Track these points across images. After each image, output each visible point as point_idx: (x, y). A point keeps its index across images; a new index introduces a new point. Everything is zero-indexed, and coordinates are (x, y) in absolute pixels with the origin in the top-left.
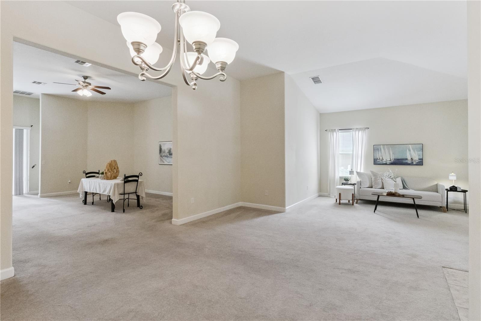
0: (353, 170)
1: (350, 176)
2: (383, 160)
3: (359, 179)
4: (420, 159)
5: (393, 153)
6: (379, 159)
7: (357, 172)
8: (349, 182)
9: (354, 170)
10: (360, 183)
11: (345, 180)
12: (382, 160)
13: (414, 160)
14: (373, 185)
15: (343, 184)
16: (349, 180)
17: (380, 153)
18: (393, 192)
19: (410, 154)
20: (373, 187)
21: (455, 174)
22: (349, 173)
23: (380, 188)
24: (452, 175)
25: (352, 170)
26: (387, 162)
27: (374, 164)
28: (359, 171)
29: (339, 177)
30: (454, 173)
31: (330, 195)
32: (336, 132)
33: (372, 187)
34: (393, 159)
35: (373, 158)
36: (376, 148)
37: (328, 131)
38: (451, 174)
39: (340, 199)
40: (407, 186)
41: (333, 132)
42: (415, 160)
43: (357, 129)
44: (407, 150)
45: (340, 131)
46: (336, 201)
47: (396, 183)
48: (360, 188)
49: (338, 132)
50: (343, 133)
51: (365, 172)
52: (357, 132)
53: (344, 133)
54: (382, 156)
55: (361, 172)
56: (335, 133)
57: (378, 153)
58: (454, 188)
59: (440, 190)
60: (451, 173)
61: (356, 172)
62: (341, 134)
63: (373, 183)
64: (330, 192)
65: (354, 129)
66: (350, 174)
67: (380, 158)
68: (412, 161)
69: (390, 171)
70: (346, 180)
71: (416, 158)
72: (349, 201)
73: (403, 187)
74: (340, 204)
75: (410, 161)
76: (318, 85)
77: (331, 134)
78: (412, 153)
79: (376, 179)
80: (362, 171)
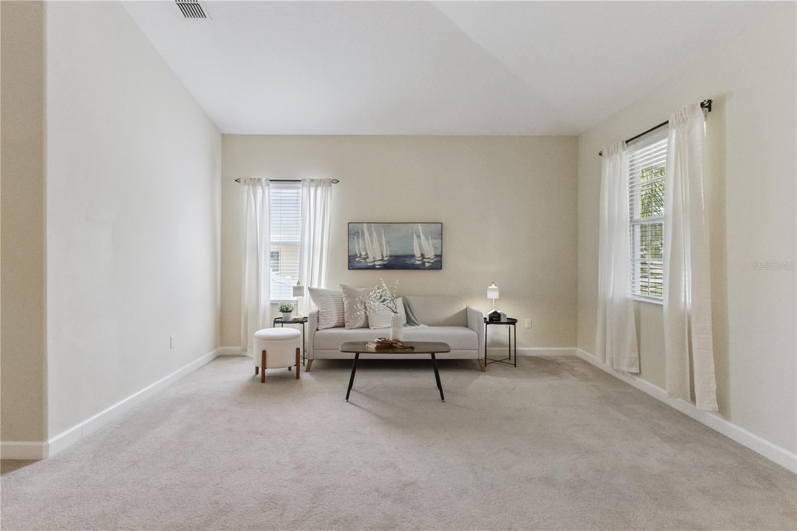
0: (301, 285)
1: (295, 298)
2: (368, 258)
3: (314, 308)
4: (436, 256)
5: (388, 243)
6: (360, 257)
7: (311, 290)
8: (293, 316)
9: (305, 285)
10: (317, 316)
11: (282, 311)
12: (365, 259)
13: (426, 257)
14: (346, 320)
15: (277, 322)
16: (291, 311)
17: (361, 241)
18: (391, 339)
19: (420, 245)
20: (346, 324)
21: (497, 287)
22: (292, 291)
23: (361, 326)
24: (493, 290)
25: (299, 283)
26: (376, 263)
27: (349, 269)
28: (315, 286)
29: (268, 304)
30: (495, 284)
31: (246, 350)
32: (262, 186)
33: (343, 326)
34: (387, 257)
35: (347, 253)
36: (353, 231)
37: (242, 181)
38: (490, 287)
39: (264, 368)
40: (414, 317)
41: (255, 185)
42: (428, 258)
43: (312, 180)
44: (414, 235)
45: (272, 185)
46: (257, 373)
47: (397, 317)
48: (317, 330)
49: (268, 185)
50: (279, 191)
51: (330, 289)
52: (312, 190)
53: (283, 191)
54: (365, 250)
55: (319, 288)
56: (260, 187)
57: (359, 243)
58: (497, 315)
59: (473, 322)
60: (491, 285)
61: (309, 288)
62: (273, 192)
63: (345, 316)
64: (246, 345)
65: (305, 180)
66: (294, 296)
67: (361, 255)
68: (422, 259)
69: (384, 285)
70: (286, 310)
71: (430, 254)
72: (290, 369)
73: (407, 319)
74: (263, 379)
75: (419, 260)
76: (194, 22)
77: (248, 190)
78: (422, 241)
79: (352, 304)
80: (323, 287)
